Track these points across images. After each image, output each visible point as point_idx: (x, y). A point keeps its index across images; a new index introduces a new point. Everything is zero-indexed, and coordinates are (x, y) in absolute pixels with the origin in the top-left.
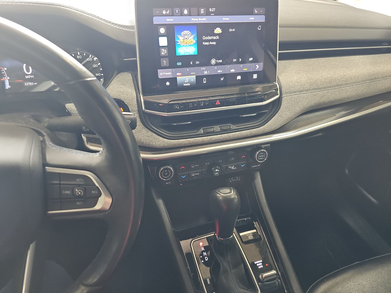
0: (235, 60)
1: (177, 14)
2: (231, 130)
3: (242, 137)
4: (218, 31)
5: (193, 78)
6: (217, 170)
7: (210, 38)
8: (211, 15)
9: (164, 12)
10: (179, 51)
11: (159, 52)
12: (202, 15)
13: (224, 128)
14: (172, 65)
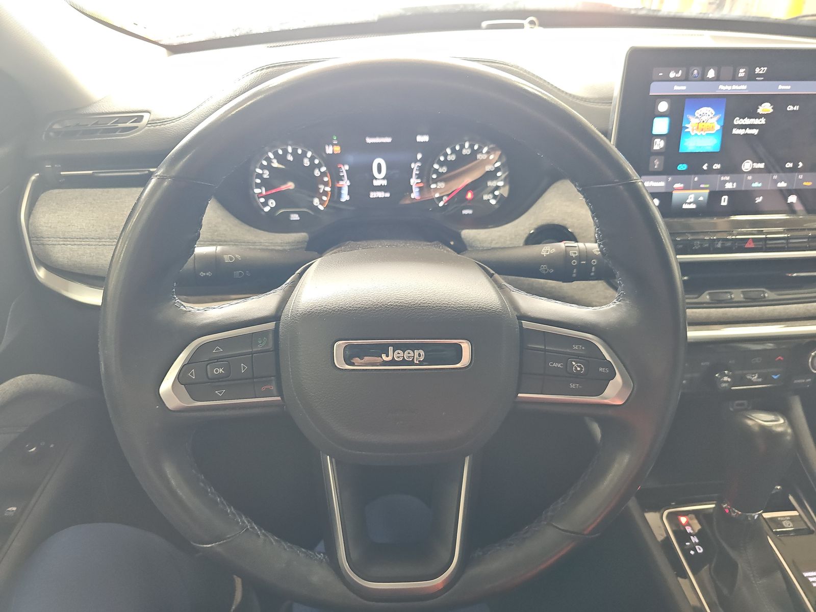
0: (789, 165)
1: (695, 77)
2: (766, 301)
3: (785, 317)
4: (766, 108)
5: (703, 194)
6: (726, 379)
7: (747, 121)
8: (757, 80)
9: (672, 75)
10: (685, 144)
11: (651, 144)
12: (742, 80)
13: (753, 295)
14: (669, 170)
